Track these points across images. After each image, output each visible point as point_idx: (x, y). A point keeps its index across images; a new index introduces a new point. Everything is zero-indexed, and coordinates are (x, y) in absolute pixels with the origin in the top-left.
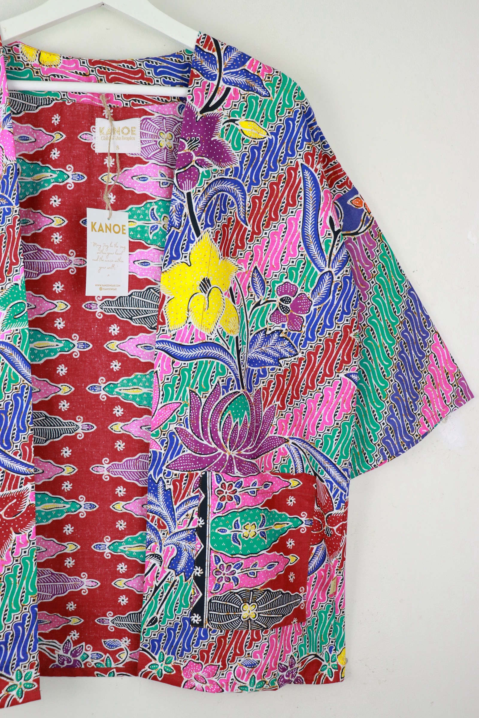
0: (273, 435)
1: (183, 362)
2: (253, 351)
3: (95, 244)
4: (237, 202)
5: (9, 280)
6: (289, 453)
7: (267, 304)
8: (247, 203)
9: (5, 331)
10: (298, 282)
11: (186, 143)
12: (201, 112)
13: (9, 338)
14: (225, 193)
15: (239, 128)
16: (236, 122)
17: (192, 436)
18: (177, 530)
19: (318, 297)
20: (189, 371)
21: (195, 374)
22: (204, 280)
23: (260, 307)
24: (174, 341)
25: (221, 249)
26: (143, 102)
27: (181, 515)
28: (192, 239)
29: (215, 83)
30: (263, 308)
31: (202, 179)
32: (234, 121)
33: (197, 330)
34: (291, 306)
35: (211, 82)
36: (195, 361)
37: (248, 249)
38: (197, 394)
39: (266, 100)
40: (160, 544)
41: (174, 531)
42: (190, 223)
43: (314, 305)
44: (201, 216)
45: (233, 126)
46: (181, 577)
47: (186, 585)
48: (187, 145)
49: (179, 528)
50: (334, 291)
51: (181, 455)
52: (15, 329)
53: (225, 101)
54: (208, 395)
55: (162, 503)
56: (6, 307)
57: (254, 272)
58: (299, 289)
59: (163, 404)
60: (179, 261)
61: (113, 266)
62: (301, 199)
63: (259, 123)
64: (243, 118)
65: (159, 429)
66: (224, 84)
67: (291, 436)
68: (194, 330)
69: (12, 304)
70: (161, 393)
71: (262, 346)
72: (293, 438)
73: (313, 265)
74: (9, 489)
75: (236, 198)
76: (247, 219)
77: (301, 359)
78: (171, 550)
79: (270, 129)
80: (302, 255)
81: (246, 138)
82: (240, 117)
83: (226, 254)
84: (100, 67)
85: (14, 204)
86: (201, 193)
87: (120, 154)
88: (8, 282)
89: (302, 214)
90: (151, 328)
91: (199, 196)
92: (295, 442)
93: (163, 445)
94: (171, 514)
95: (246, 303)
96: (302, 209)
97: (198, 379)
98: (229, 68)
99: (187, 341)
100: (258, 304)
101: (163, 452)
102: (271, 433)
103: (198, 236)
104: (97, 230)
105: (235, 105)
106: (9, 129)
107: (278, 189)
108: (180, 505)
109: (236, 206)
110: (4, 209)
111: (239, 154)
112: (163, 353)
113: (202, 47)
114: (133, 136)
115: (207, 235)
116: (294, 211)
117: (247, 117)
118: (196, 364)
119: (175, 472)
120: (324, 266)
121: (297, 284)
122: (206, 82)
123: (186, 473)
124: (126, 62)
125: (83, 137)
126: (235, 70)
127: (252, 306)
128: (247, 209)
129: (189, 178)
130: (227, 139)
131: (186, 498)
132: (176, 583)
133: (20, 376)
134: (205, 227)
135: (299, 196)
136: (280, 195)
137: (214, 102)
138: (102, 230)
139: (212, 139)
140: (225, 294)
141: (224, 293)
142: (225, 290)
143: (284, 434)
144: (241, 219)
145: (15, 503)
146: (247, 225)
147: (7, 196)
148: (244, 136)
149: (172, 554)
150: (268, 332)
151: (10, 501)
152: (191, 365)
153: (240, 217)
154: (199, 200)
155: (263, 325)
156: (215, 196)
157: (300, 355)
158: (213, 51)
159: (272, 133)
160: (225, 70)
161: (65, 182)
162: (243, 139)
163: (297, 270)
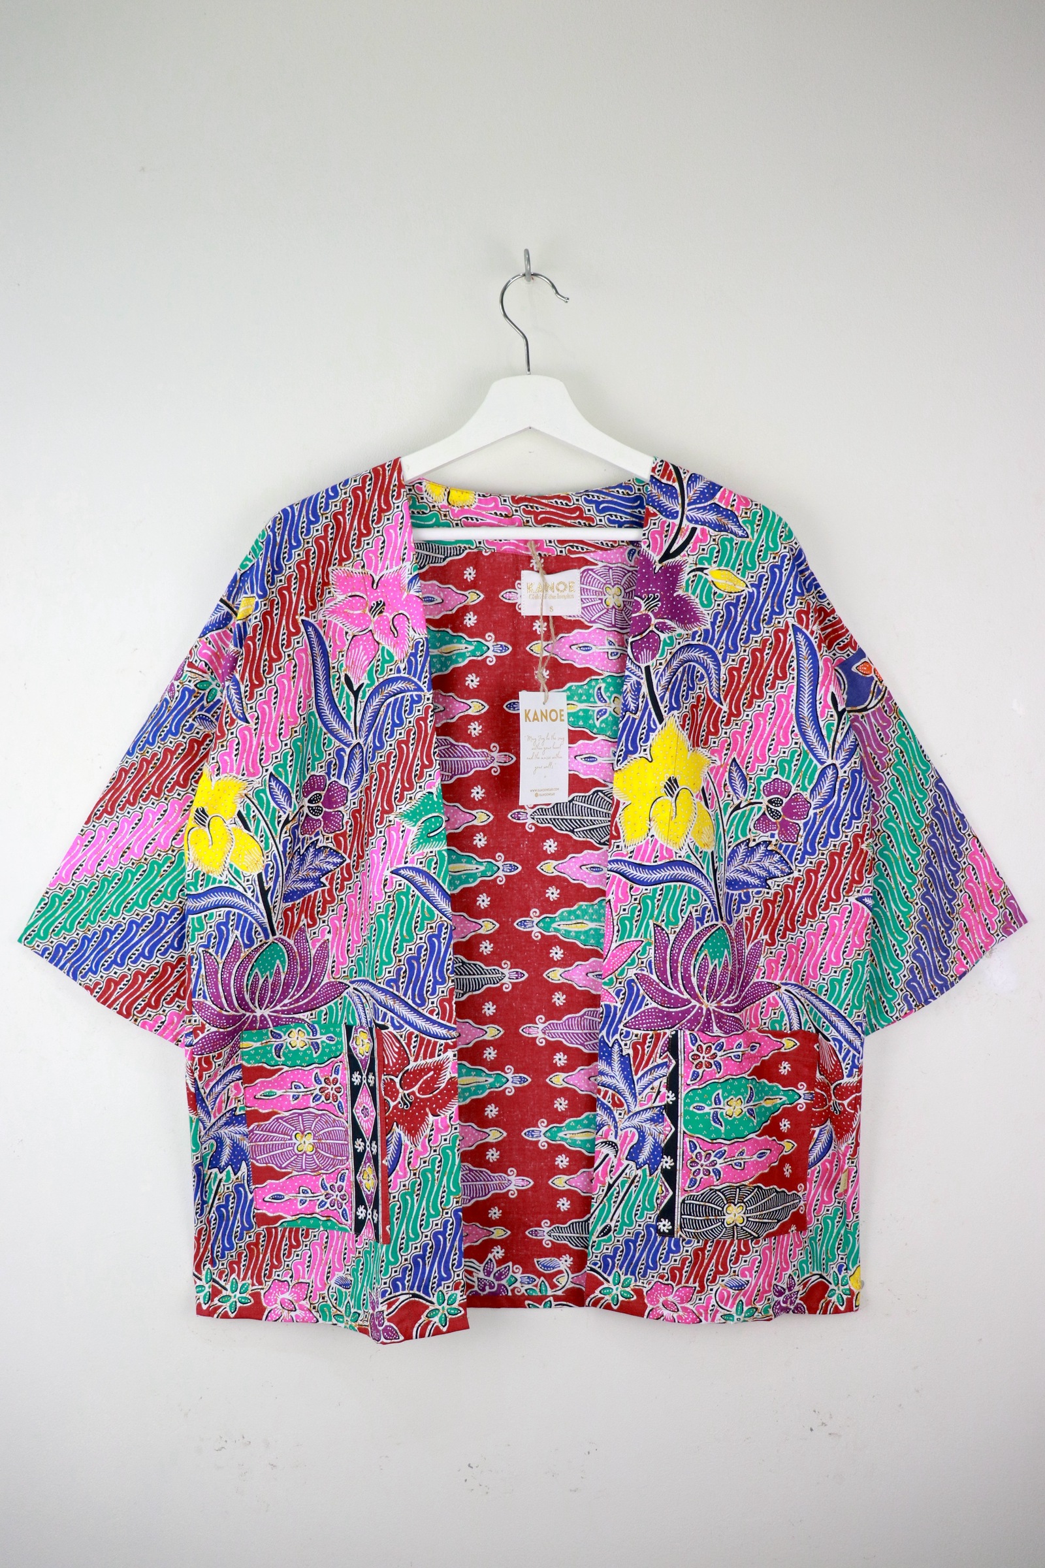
0: (760, 980)
1: (645, 887)
2: (733, 869)
3: (529, 737)
4: (708, 675)
5: (420, 787)
6: (781, 1004)
7: (749, 807)
8: (722, 676)
9: (416, 853)
10: (791, 778)
11: (642, 602)
12: (661, 561)
13: (421, 863)
14: (692, 664)
15: (710, 578)
16: (705, 571)
17: (658, 984)
18: (638, 1109)
19: (819, 797)
20: (652, 898)
21: (660, 903)
22: (670, 780)
23: (740, 811)
24: (632, 860)
25: (689, 738)
26: (582, 549)
27: (644, 1089)
28: (653, 727)
29: (677, 521)
30: (743, 813)
31: (663, 649)
32: (702, 570)
33: (662, 846)
34: (783, 809)
35: (671, 521)
36: (660, 886)
37: (723, 735)
38: (663, 930)
39: (743, 543)
40: (616, 1127)
41: (634, 1109)
42: (650, 706)
43: (814, 809)
44: (664, 696)
45: (701, 577)
46: (644, 1171)
47: (651, 1181)
48: (643, 605)
49: (641, 1105)
50: (840, 790)
51: (643, 1009)
52: (429, 850)
53: (690, 545)
54: (677, 930)
55: (617, 1073)
56: (416, 822)
57: (731, 765)
58: (794, 787)
59: (618, 943)
60: (636, 755)
61: (550, 764)
62: (793, 670)
63: (735, 572)
64: (714, 565)
65: (613, 976)
66: (688, 523)
67: (784, 981)
68: (658, 845)
69: (424, 819)
70: (616, 928)
71: (743, 862)
72: (786, 984)
73: (811, 756)
74: (425, 1058)
75: (706, 669)
76: (722, 697)
77: (797, 879)
78: (630, 1135)
79: (750, 579)
80: (796, 743)
81: (719, 592)
82: (710, 564)
83: (695, 744)
84: (526, 506)
85: (425, 689)
86: (663, 667)
87: (553, 617)
88: (418, 790)
89: (795, 690)
90: (600, 843)
91: (661, 670)
92: (790, 989)
93: (618, 996)
94: (630, 1088)
95: (722, 806)
96: (795, 684)
97: (664, 909)
98: (694, 502)
99: (649, 860)
100: (738, 807)
101: (619, 1005)
102: (758, 978)
103: (660, 723)
104: (531, 719)
105: (703, 550)
106: (417, 594)
107: (762, 657)
108: (643, 1076)
109: (706, 679)
110: (412, 696)
111: (710, 612)
112: (618, 875)
113: (658, 478)
114: (571, 594)
115: (672, 720)
116: (785, 685)
117: (719, 565)
118: (662, 890)
119: (636, 1032)
120: (825, 757)
121: (790, 781)
122: (665, 522)
123: (651, 1033)
124: (559, 497)
125: (506, 596)
126: (702, 505)
127: (730, 810)
128: (722, 684)
129: (647, 648)
130: (694, 593)
131: (650, 1066)
132: (637, 1179)
133: (436, 912)
134: (670, 711)
135: (790, 666)
136: (765, 665)
137: (675, 547)
138: (537, 719)
139: (675, 595)
140: (697, 797)
141: (695, 795)
142: (697, 791)
143: (775, 979)
144: (714, 697)
145: (432, 1077)
146: (721, 704)
147: (416, 680)
148: (717, 590)
149: (631, 1140)
150: (752, 844)
151: (426, 1074)
152: (655, 891)
153: (712, 694)
154: (661, 675)
155: (744, 835)
156: (681, 669)
157: (796, 874)
158: (674, 481)
159: (752, 585)
160: (689, 505)
161: (485, 656)
162: (715, 593)
163: (790, 762)
